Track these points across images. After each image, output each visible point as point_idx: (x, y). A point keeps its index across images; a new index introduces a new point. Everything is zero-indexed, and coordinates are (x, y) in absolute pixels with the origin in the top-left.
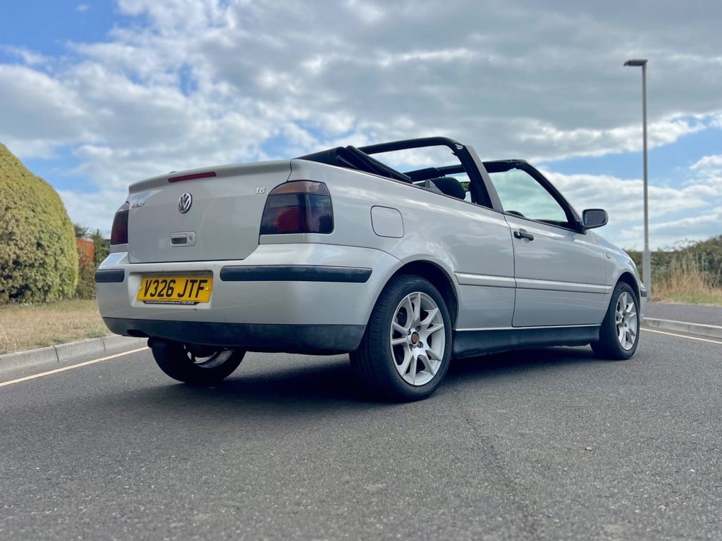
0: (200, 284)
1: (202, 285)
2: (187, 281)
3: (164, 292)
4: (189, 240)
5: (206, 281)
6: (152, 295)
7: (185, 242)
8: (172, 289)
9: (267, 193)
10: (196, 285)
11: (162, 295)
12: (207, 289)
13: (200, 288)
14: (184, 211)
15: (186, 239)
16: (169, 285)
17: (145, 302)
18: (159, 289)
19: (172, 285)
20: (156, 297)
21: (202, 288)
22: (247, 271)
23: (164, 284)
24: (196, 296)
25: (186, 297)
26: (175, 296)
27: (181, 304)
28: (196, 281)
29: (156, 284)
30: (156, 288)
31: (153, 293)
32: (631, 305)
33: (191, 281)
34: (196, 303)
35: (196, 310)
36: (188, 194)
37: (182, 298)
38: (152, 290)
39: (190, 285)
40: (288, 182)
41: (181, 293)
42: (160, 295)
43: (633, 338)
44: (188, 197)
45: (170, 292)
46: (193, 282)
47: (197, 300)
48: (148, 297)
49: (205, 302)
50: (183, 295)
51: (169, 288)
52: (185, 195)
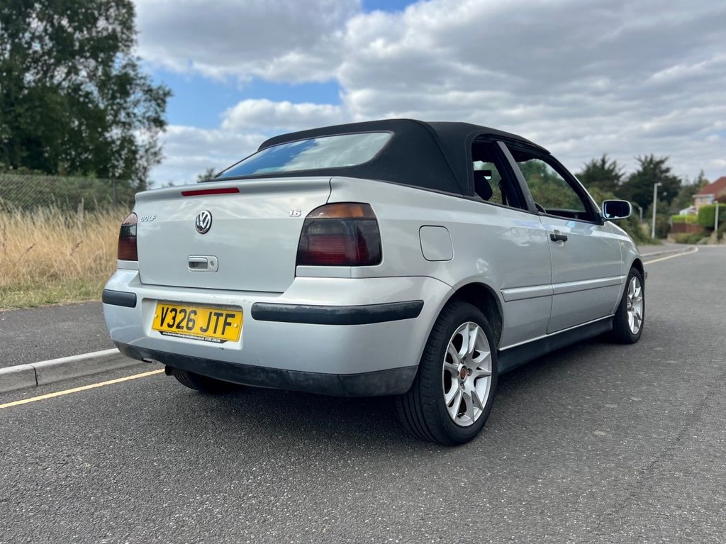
0: (226, 319)
1: (229, 320)
2: (211, 313)
3: (184, 324)
4: (209, 265)
5: (233, 316)
6: (170, 326)
7: (207, 267)
8: (193, 321)
9: (304, 216)
10: (222, 320)
11: (182, 328)
12: (236, 325)
13: (227, 324)
14: (203, 231)
15: (206, 263)
16: (189, 315)
17: (162, 333)
18: (177, 321)
19: (192, 316)
20: (174, 329)
21: (230, 324)
22: (285, 310)
23: (183, 314)
24: (223, 333)
25: (210, 333)
26: (196, 330)
27: (204, 340)
28: (222, 315)
29: (174, 313)
30: (174, 318)
31: (171, 323)
32: (639, 289)
33: (216, 314)
34: (222, 341)
35: (223, 349)
36: (206, 213)
37: (205, 334)
38: (169, 319)
39: (214, 318)
40: (327, 204)
41: (205, 328)
42: (178, 327)
43: (639, 322)
44: (207, 216)
45: (190, 325)
46: (218, 315)
47: (223, 337)
48: (165, 327)
49: (233, 340)
50: (205, 331)
51: (189, 320)
52: (203, 213)
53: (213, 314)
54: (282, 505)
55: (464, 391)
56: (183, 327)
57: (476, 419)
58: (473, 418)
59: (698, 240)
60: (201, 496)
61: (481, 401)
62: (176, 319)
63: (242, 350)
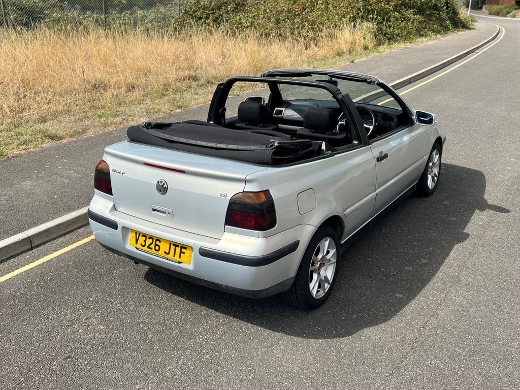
0: (181, 250)
1: (183, 250)
2: (170, 244)
3: (152, 246)
4: (167, 214)
5: (186, 248)
6: (142, 246)
7: (165, 214)
8: (158, 246)
9: (229, 197)
10: (178, 249)
12: (188, 255)
13: (182, 252)
14: (162, 193)
15: (165, 212)
16: (156, 242)
17: (137, 249)
18: (148, 243)
19: (158, 243)
20: (145, 248)
21: (184, 253)
23: (151, 240)
24: (180, 258)
25: (171, 256)
26: (161, 252)
27: (168, 259)
28: (178, 246)
29: (144, 238)
30: (145, 241)
31: (143, 244)
32: (437, 157)
33: (174, 245)
34: (180, 263)
35: (180, 267)
36: (164, 182)
37: (167, 256)
38: (141, 241)
39: (173, 248)
40: (243, 192)
41: (167, 252)
42: (149, 247)
43: (436, 178)
44: (164, 184)
45: (157, 248)
47: (180, 260)
48: (139, 246)
49: (187, 263)
50: (168, 254)
51: (156, 245)
52: (161, 182)
53: (172, 245)
54: (224, 359)
55: (320, 278)
56: (151, 249)
57: (326, 291)
58: (324, 292)
59: (508, 13)
60: (177, 352)
61: (329, 279)
62: (146, 242)
63: (194, 270)
